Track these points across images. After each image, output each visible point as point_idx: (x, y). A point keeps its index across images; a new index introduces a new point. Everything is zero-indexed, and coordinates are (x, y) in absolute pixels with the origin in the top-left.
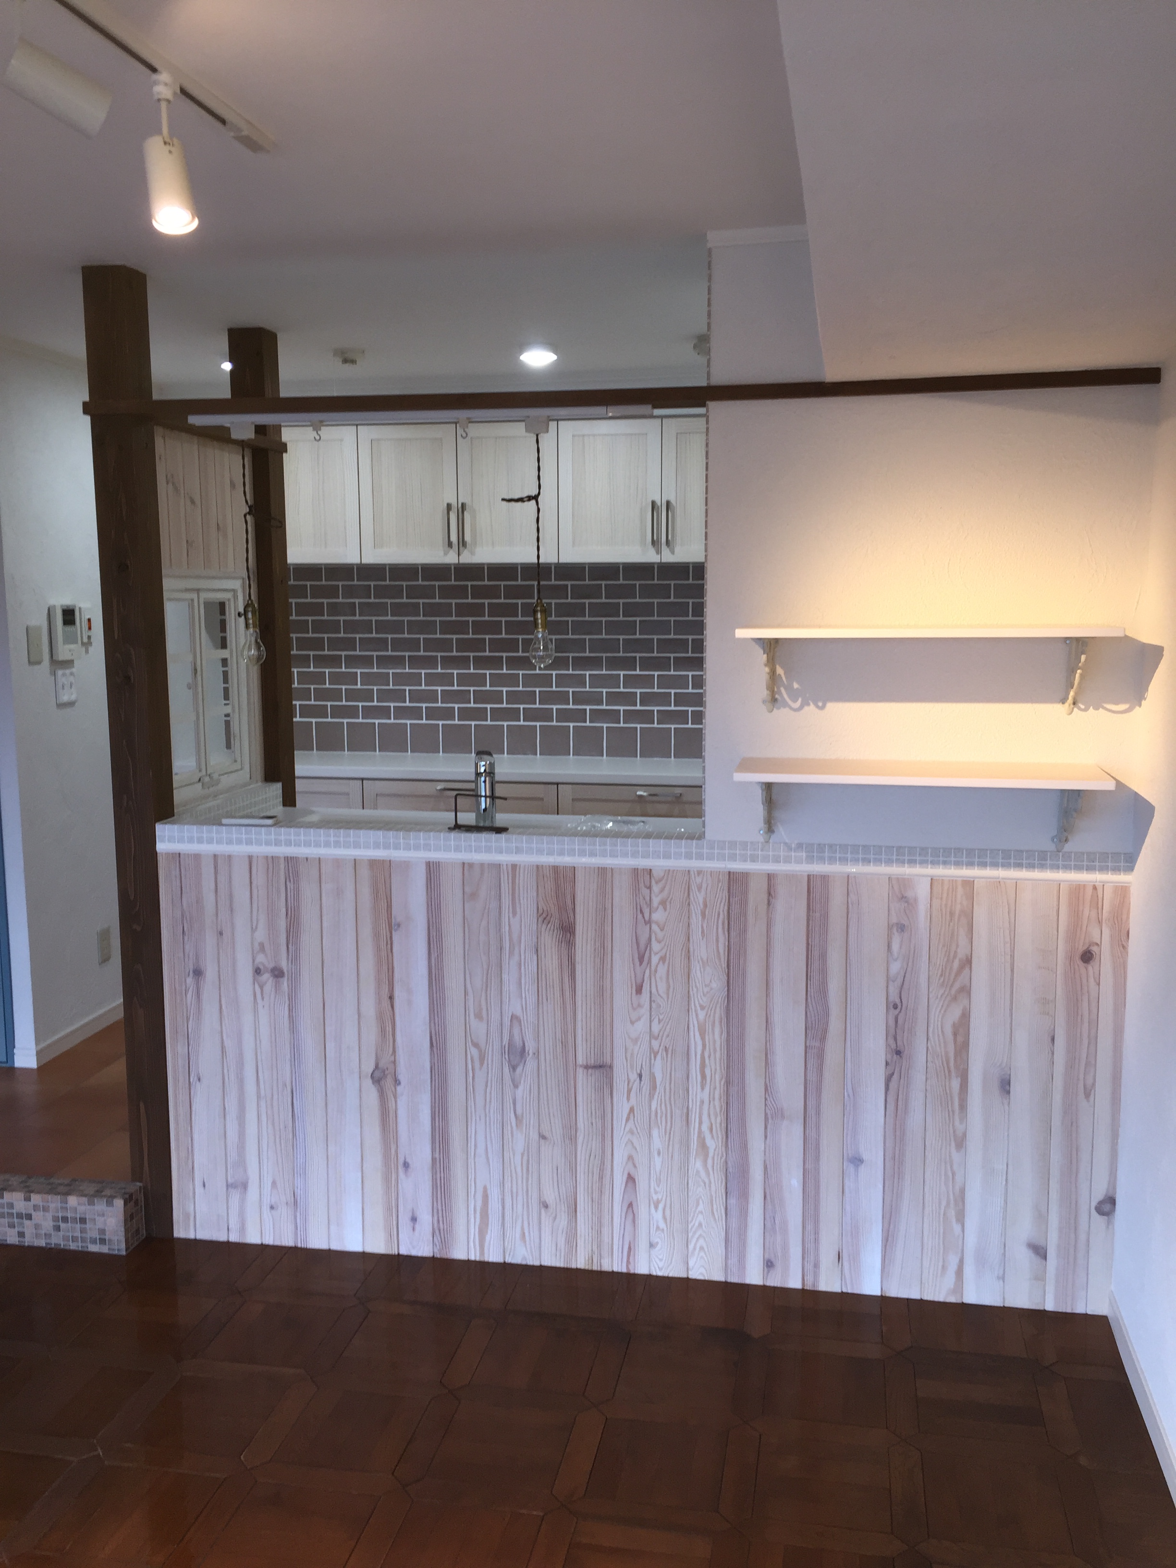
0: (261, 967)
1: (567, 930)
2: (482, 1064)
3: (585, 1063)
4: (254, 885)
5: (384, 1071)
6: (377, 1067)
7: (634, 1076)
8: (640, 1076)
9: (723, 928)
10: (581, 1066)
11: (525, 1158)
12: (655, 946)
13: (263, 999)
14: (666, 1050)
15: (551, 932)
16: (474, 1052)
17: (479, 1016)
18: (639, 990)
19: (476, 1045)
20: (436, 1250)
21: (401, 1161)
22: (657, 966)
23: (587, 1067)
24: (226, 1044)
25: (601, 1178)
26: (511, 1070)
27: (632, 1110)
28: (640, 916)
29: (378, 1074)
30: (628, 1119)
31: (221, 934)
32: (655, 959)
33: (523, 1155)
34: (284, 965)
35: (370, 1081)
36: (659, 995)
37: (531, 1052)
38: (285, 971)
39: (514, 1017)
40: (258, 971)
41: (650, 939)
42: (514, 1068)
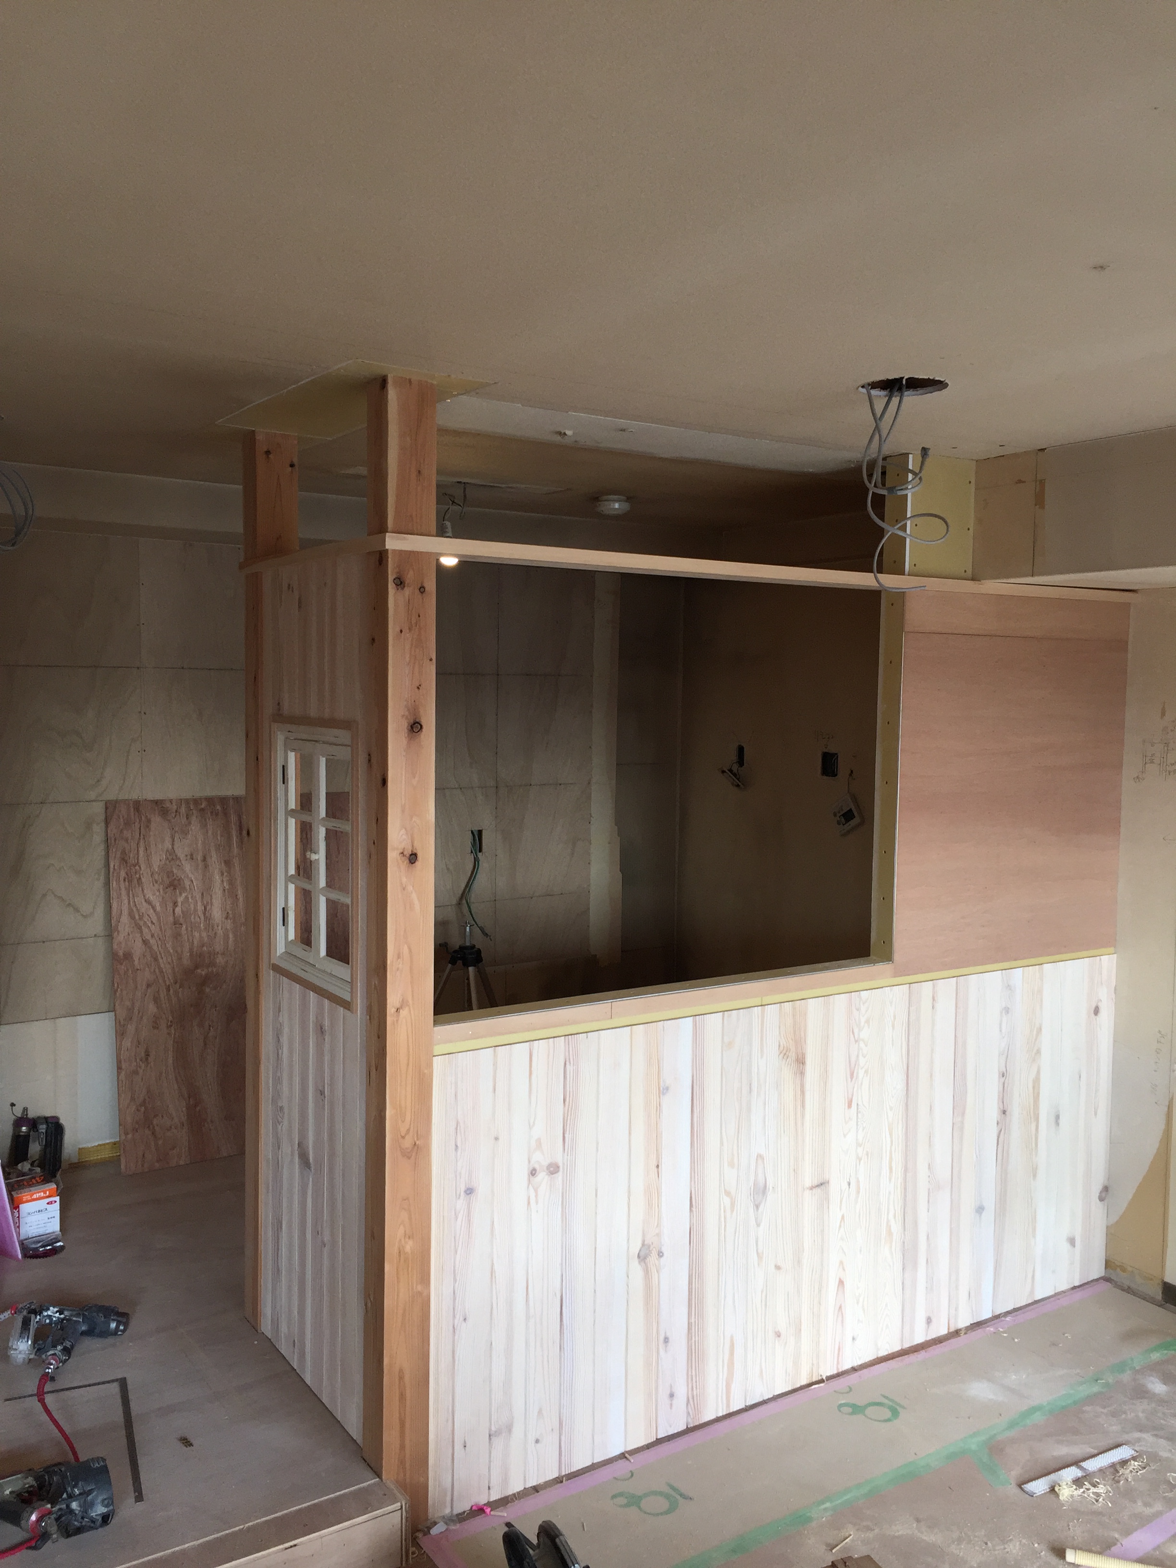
0: (537, 1167)
1: (801, 1061)
2: (732, 1211)
3: (810, 1186)
4: (534, 1077)
5: (649, 1246)
6: (643, 1245)
7: (845, 1186)
8: (849, 1184)
9: (905, 1034)
10: (807, 1188)
11: (764, 1294)
12: (862, 1061)
13: (537, 1203)
14: (867, 1155)
15: (789, 1066)
16: (727, 1201)
17: (731, 1164)
18: (850, 1106)
19: (728, 1193)
20: (690, 1420)
21: (662, 1338)
22: (863, 1078)
23: (812, 1188)
24: (496, 1267)
25: (820, 1291)
26: (755, 1209)
27: (843, 1217)
28: (852, 1036)
29: (642, 1254)
30: (840, 1226)
31: (496, 1139)
32: (861, 1073)
33: (762, 1292)
34: (559, 1159)
35: (636, 1261)
36: (863, 1105)
37: (771, 1188)
38: (561, 1165)
39: (760, 1157)
40: (533, 1173)
41: (858, 1056)
42: (757, 1207)
